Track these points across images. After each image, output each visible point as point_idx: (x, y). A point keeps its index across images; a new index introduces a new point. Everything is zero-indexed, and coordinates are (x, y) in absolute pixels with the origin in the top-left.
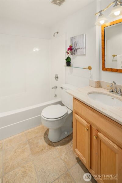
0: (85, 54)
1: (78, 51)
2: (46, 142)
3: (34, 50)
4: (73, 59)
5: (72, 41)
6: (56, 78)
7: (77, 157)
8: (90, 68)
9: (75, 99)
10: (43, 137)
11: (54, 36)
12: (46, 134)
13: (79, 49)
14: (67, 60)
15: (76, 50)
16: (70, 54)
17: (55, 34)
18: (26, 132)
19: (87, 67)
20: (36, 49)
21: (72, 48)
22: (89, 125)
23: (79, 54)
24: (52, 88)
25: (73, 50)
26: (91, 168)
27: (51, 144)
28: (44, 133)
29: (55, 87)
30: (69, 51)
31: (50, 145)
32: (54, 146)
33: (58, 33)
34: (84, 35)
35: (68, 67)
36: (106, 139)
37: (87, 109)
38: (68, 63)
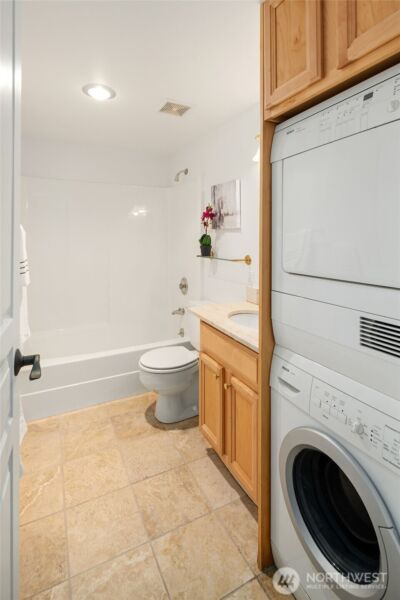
0: (238, 226)
1: (226, 219)
2: (149, 422)
3: (136, 214)
4: (217, 238)
5: (214, 194)
6: (184, 286)
7: (210, 447)
8: (248, 260)
9: (203, 322)
10: (143, 415)
11: (177, 180)
12: (151, 411)
13: (227, 214)
14: (201, 240)
15: (221, 218)
16: (210, 226)
17: (178, 174)
18: (108, 404)
19: (244, 258)
20: (140, 212)
21: (213, 212)
22: (220, 368)
23: (227, 227)
24: (173, 314)
25: (217, 218)
26: (224, 452)
27: (159, 425)
28: (146, 408)
29: (181, 311)
30: (208, 220)
31: (155, 426)
32: (164, 429)
33: (186, 172)
34: (238, 182)
35: (207, 260)
36: (241, 384)
37: (219, 338)
38: (206, 249)
